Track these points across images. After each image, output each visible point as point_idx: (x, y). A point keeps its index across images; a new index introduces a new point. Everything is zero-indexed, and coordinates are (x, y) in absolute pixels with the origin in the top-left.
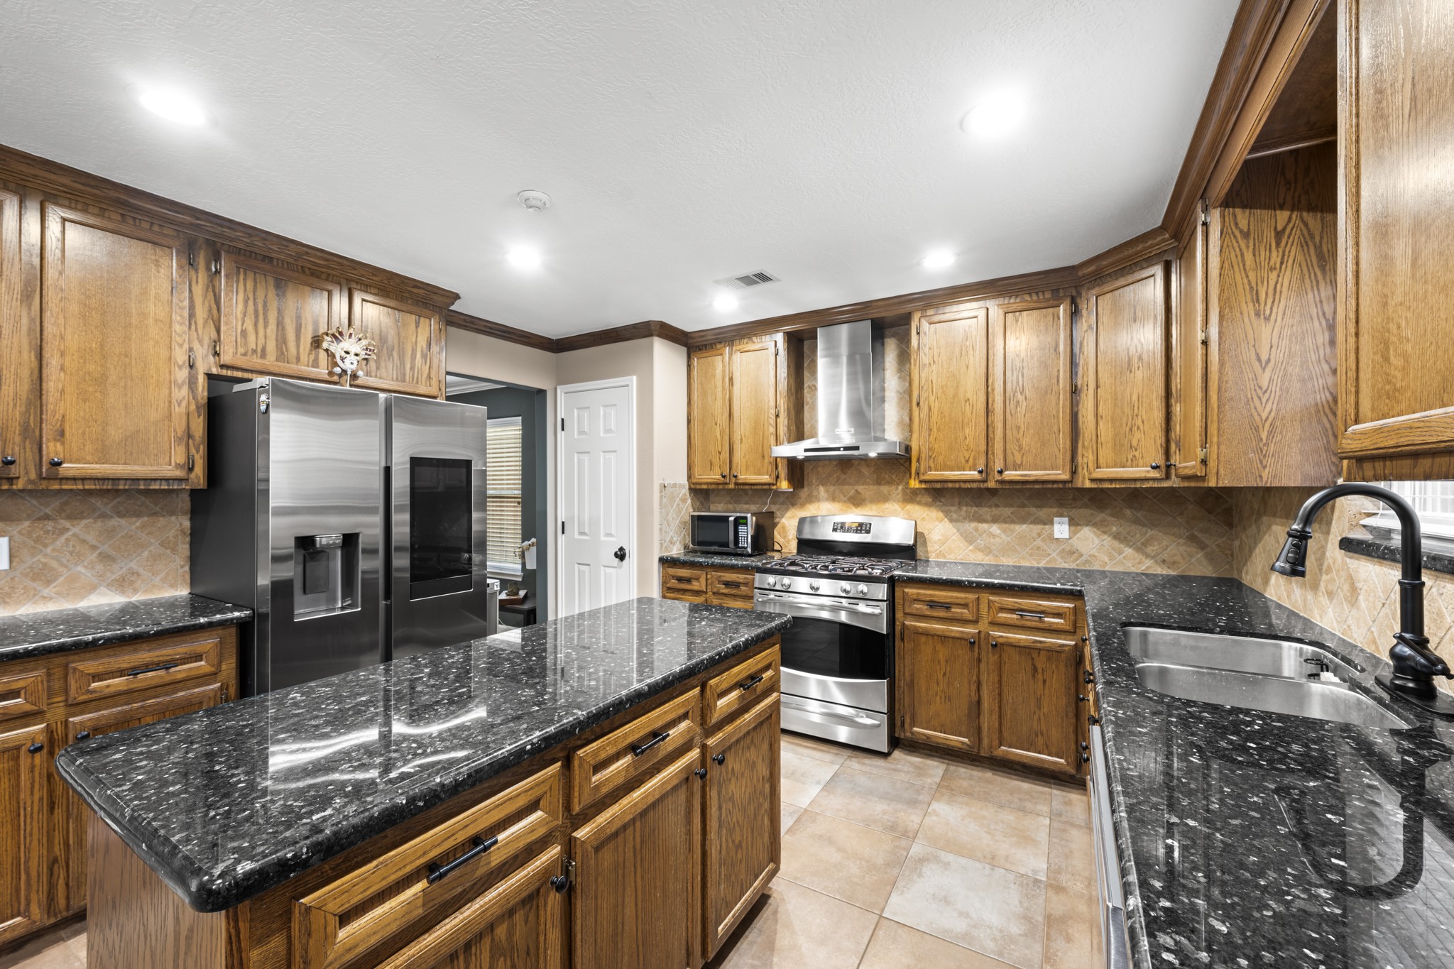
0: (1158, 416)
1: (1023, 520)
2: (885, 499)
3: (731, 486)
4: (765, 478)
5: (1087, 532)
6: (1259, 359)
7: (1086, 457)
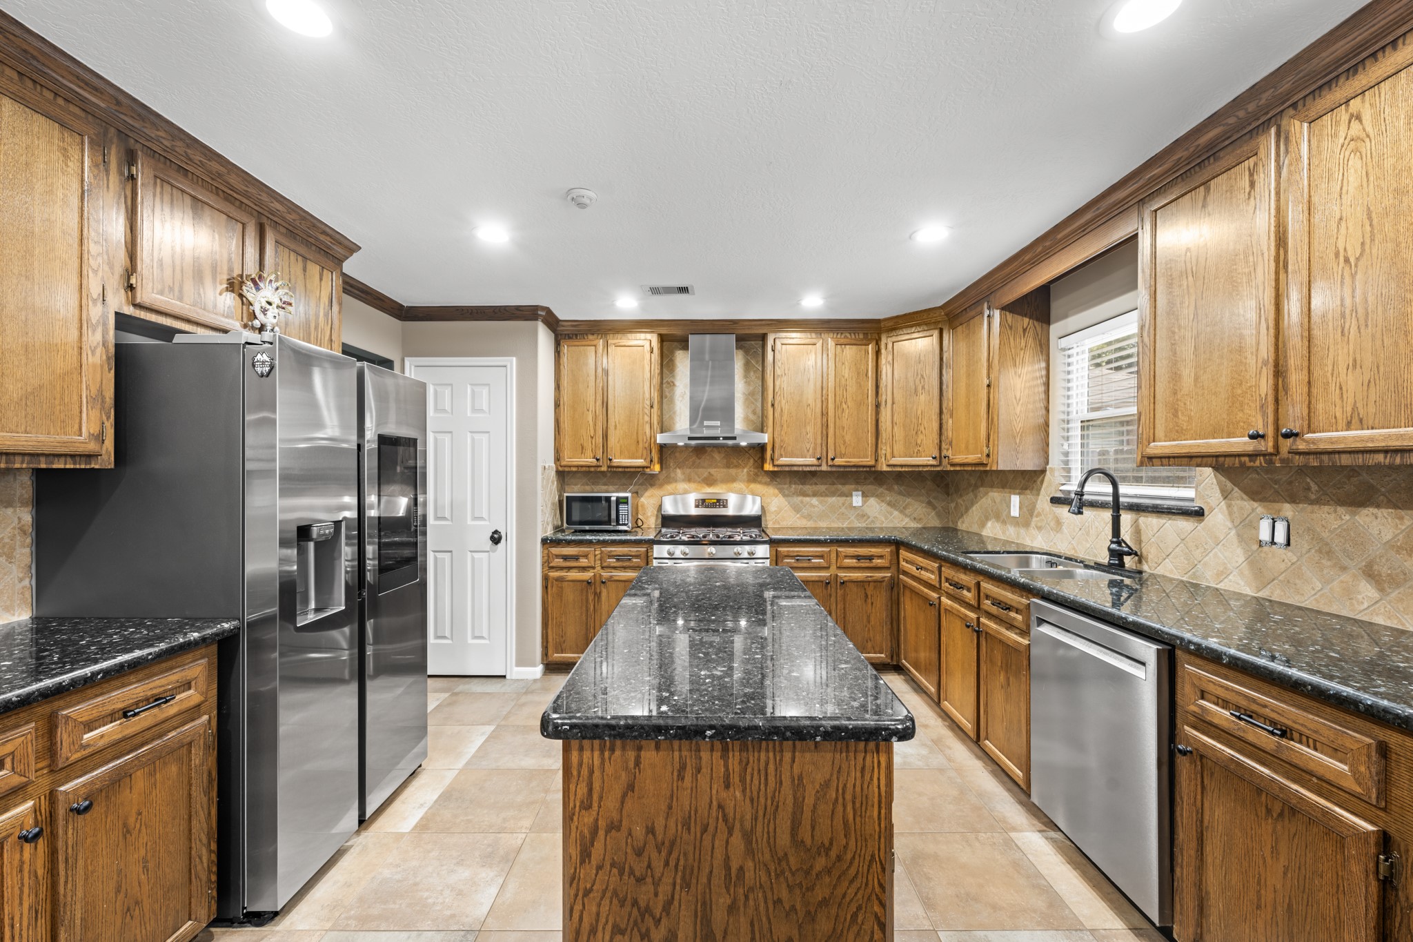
0: (936, 426)
1: (833, 494)
2: (733, 480)
3: (604, 469)
4: (640, 462)
5: (872, 501)
6: (1016, 398)
7: (885, 449)
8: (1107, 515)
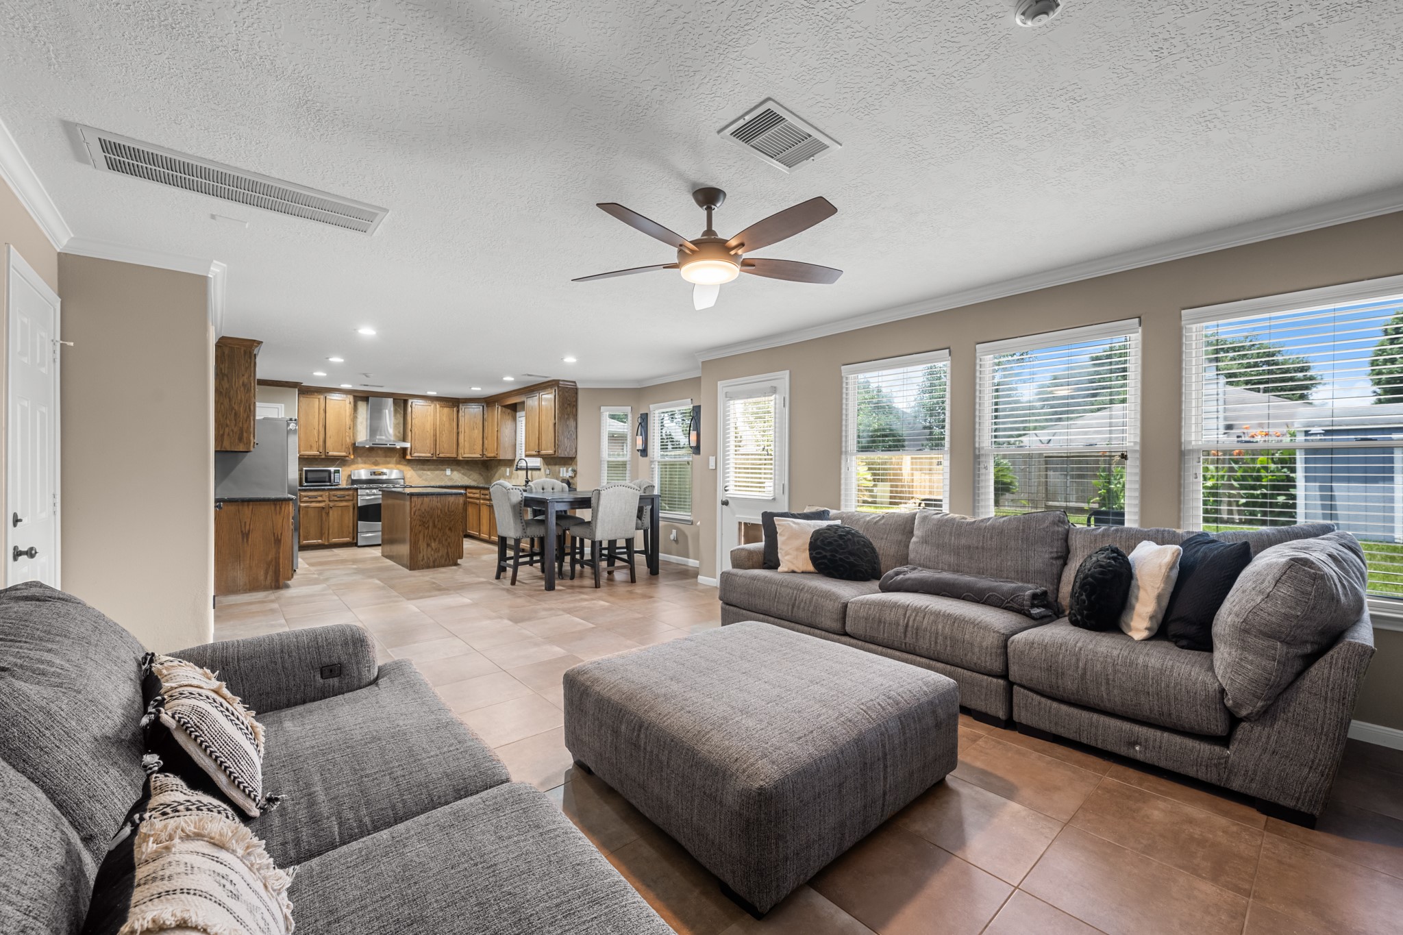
0: (481, 442)
1: (437, 470)
2: (388, 463)
3: (323, 457)
4: (344, 454)
5: (455, 473)
6: (506, 435)
7: (461, 451)
8: (524, 472)
